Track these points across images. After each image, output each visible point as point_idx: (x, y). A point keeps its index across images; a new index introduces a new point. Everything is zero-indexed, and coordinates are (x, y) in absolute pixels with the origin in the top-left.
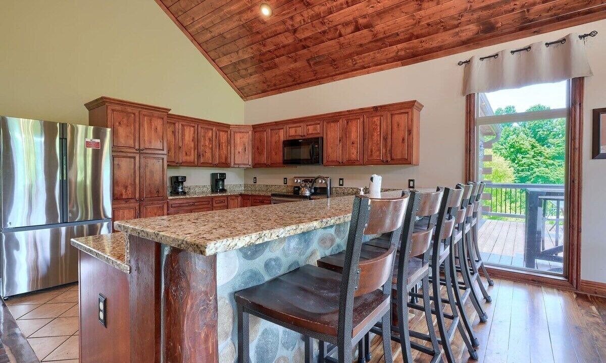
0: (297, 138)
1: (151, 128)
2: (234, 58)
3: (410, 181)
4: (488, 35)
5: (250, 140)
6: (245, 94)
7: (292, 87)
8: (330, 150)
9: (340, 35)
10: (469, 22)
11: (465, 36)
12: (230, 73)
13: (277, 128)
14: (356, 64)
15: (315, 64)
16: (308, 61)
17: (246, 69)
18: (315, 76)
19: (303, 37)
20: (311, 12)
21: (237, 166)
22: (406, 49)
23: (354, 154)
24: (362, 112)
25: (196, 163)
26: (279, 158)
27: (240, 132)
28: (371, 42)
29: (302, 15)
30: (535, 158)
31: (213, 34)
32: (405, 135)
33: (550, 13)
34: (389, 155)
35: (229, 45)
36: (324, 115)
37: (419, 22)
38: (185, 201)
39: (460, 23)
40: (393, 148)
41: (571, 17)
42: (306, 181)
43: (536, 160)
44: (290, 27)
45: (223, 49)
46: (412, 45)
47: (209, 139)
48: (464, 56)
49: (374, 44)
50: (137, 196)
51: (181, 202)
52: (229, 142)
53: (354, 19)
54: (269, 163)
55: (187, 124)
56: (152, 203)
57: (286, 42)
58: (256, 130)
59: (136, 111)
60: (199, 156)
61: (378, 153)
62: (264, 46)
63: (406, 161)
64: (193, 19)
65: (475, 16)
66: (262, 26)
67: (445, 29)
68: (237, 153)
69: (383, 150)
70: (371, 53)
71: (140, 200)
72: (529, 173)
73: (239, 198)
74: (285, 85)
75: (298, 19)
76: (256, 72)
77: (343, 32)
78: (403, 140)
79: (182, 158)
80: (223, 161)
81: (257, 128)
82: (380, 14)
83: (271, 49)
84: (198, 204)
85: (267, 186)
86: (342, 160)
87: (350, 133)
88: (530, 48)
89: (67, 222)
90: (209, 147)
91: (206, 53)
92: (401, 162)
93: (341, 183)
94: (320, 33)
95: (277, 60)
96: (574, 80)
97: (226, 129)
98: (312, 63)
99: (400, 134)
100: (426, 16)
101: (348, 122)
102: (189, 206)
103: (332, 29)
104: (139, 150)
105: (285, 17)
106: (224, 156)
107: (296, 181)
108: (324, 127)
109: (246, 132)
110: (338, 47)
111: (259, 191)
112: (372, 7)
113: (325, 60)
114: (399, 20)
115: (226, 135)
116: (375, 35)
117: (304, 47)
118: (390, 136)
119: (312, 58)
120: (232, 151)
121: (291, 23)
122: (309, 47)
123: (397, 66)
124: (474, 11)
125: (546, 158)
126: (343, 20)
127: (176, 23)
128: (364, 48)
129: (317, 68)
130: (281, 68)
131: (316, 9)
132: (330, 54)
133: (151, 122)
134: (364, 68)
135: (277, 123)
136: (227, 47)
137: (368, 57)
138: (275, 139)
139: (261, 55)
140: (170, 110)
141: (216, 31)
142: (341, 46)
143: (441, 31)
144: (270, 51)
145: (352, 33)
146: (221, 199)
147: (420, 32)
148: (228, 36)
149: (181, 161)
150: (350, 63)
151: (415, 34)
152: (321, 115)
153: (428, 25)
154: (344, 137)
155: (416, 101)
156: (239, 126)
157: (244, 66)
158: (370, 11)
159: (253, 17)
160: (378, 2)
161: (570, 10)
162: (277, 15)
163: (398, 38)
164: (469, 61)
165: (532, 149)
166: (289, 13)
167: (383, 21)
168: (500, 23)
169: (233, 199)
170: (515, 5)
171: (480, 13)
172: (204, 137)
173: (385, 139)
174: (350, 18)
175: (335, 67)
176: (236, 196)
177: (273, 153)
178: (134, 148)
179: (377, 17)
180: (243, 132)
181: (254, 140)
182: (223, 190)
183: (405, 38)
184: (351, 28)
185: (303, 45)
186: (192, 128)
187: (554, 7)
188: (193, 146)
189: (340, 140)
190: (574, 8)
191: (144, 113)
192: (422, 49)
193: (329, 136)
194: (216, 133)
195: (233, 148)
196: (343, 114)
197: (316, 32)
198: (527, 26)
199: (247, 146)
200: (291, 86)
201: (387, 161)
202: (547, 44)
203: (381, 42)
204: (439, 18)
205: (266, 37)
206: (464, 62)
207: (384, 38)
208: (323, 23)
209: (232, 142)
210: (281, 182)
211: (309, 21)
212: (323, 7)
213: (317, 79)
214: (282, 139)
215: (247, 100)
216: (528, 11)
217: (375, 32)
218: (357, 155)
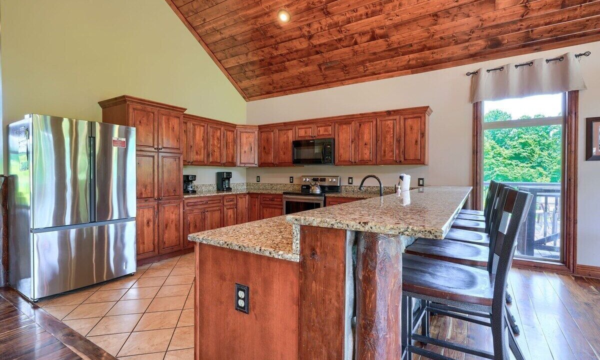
0: (307, 139)
1: (169, 127)
2: (243, 60)
3: (419, 179)
4: (495, 50)
5: (256, 140)
6: (248, 95)
7: (300, 90)
8: (342, 151)
9: (356, 43)
10: (479, 38)
11: (473, 50)
12: (235, 75)
13: (285, 128)
14: (367, 70)
15: (325, 69)
16: (319, 65)
17: (253, 71)
18: (324, 80)
19: (318, 43)
20: (329, 21)
21: (243, 165)
22: (418, 59)
23: (367, 154)
24: (376, 115)
25: (206, 162)
26: (288, 157)
27: (246, 132)
28: (385, 51)
29: (320, 23)
30: (495, 159)
31: (223, 36)
32: (418, 138)
33: (551, 34)
34: (402, 156)
35: (239, 47)
36: (336, 117)
37: (433, 35)
38: (199, 200)
39: (470, 39)
40: (406, 149)
41: (568, 38)
42: (315, 180)
43: (496, 160)
44: (306, 34)
45: (231, 51)
46: (423, 55)
47: (218, 138)
48: (472, 67)
49: (387, 53)
50: (156, 195)
51: (195, 200)
52: (235, 142)
53: (371, 29)
54: (277, 162)
55: (197, 123)
56: (169, 202)
57: (299, 47)
58: (262, 130)
59: (156, 110)
60: (208, 155)
61: (391, 154)
62: (277, 49)
63: (420, 161)
64: (205, 20)
65: (485, 33)
66: (278, 31)
67: (457, 43)
68: (243, 151)
69: (396, 151)
70: (383, 61)
71: (159, 199)
72: (490, 172)
73: (247, 197)
74: (291, 88)
75: (316, 26)
76: (264, 74)
77: (359, 40)
78: (416, 142)
79: (193, 157)
80: (230, 160)
81: (262, 129)
82: (397, 26)
83: (283, 52)
84: (210, 202)
85: (271, 184)
86: (355, 160)
87: (363, 134)
88: (532, 63)
89: (95, 222)
90: (217, 146)
91: (213, 53)
92: (414, 162)
93: (350, 182)
94: (336, 40)
95: (287, 63)
96: (570, 93)
97: (233, 129)
98: (323, 67)
99: (412, 137)
100: (440, 31)
101: (360, 125)
102: (202, 204)
103: (348, 37)
104: (158, 149)
105: (302, 24)
106: (231, 156)
107: (304, 180)
108: (336, 128)
109: (252, 133)
110: (351, 54)
111: (263, 189)
112: (390, 20)
113: (337, 65)
114: (414, 33)
115: (232, 135)
116: (389, 45)
117: (317, 53)
118: (403, 139)
119: (324, 63)
120: (239, 150)
121: (308, 29)
122: (322, 53)
123: (407, 74)
124: (485, 28)
125: (505, 158)
126: (360, 30)
127: (184, 23)
128: (377, 56)
129: (327, 73)
130: (290, 71)
131: (335, 18)
132: (343, 60)
133: (168, 122)
134: (375, 75)
135: (285, 124)
136: (236, 49)
137: (379, 64)
138: (283, 139)
139: (272, 58)
140: (185, 109)
141: (227, 33)
142: (355, 53)
143: (452, 44)
144: (281, 55)
145: (368, 41)
146: (231, 197)
147: (433, 44)
148: (240, 39)
149: (192, 160)
150: (361, 69)
151: (428, 45)
152: (333, 117)
153: (441, 38)
154: (357, 139)
155: (428, 107)
156: (244, 126)
157: (251, 68)
158: (388, 23)
159: (269, 22)
160: (397, 15)
161: (568, 32)
162: (294, 22)
163: (411, 49)
164: (477, 72)
165: (493, 150)
166: (307, 20)
167: (399, 32)
168: (507, 41)
169: (241, 198)
170: (521, 25)
171: (490, 31)
172: (213, 136)
173: (399, 141)
174: (368, 28)
175: (346, 72)
176: (245, 195)
177: (282, 153)
178: (153, 147)
179: (393, 28)
180: (249, 132)
181: (260, 140)
182: (229, 189)
183: (417, 49)
184: (368, 37)
185: (317, 50)
186: (202, 128)
187: (555, 29)
188: (203, 146)
189: (352, 142)
190: (572, 31)
191: (162, 112)
192: (433, 59)
193: (341, 137)
194: (224, 133)
195: (239, 147)
196: (356, 117)
197: (332, 39)
198: (529, 44)
199: (253, 146)
200: (298, 88)
201: (401, 161)
202: (548, 61)
203: (394, 51)
204: (452, 33)
205: (279, 41)
206: (472, 73)
207: (398, 48)
208: (340, 32)
209: (238, 141)
210: (287, 181)
211: (327, 28)
212: (342, 17)
213: (326, 82)
214: (291, 139)
215: (250, 100)
216: (532, 31)
217: (390, 42)
218: (370, 155)
